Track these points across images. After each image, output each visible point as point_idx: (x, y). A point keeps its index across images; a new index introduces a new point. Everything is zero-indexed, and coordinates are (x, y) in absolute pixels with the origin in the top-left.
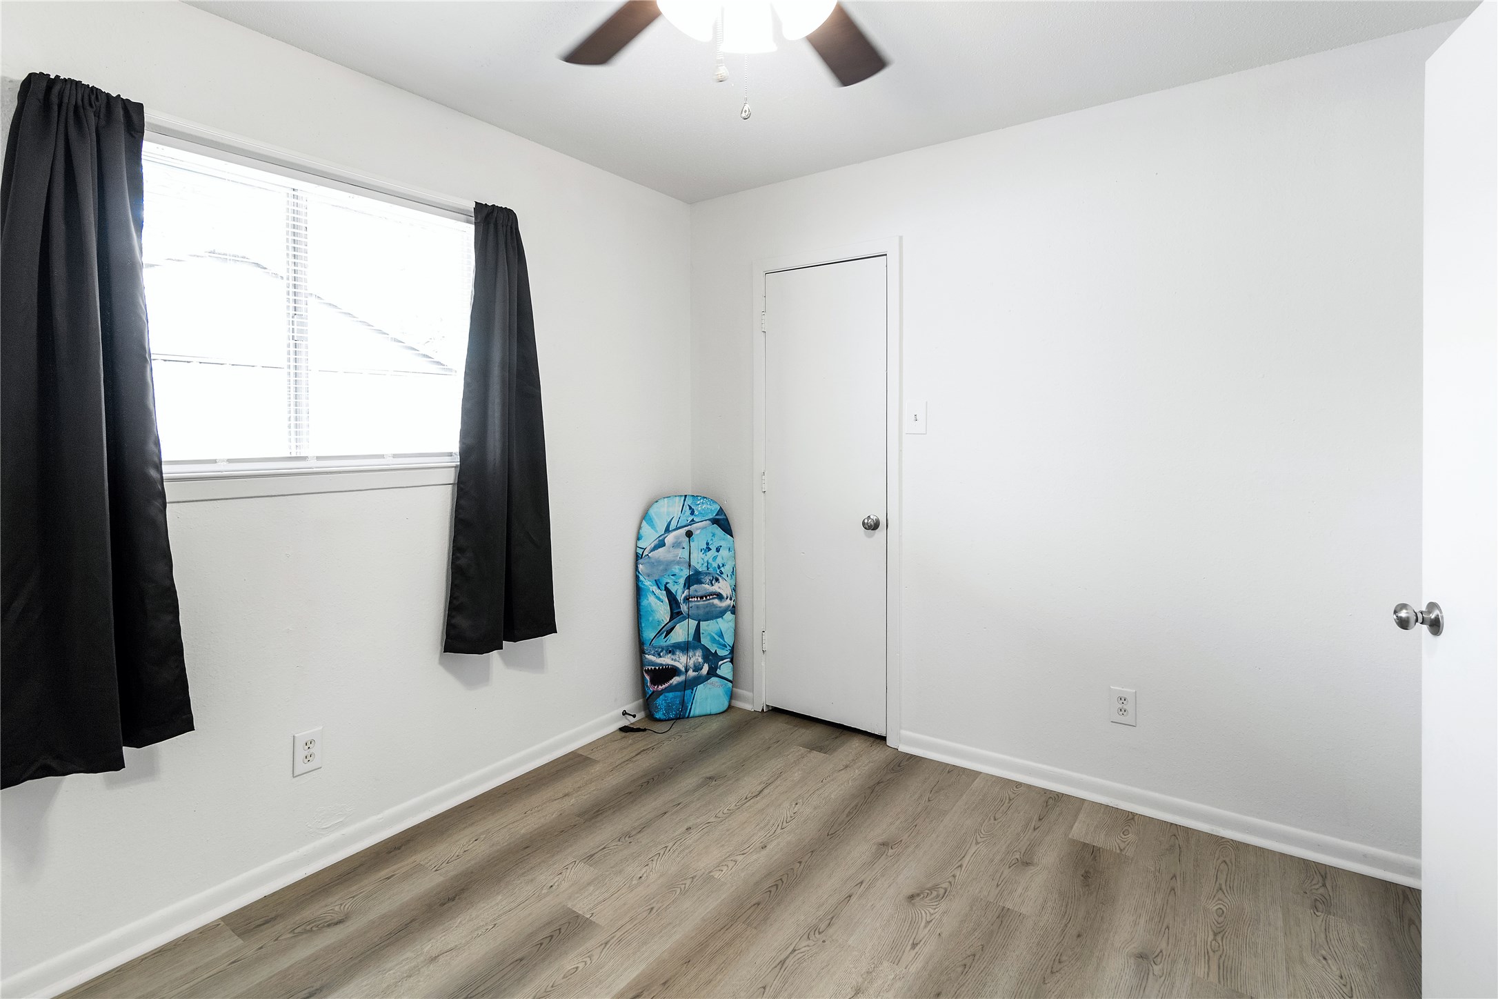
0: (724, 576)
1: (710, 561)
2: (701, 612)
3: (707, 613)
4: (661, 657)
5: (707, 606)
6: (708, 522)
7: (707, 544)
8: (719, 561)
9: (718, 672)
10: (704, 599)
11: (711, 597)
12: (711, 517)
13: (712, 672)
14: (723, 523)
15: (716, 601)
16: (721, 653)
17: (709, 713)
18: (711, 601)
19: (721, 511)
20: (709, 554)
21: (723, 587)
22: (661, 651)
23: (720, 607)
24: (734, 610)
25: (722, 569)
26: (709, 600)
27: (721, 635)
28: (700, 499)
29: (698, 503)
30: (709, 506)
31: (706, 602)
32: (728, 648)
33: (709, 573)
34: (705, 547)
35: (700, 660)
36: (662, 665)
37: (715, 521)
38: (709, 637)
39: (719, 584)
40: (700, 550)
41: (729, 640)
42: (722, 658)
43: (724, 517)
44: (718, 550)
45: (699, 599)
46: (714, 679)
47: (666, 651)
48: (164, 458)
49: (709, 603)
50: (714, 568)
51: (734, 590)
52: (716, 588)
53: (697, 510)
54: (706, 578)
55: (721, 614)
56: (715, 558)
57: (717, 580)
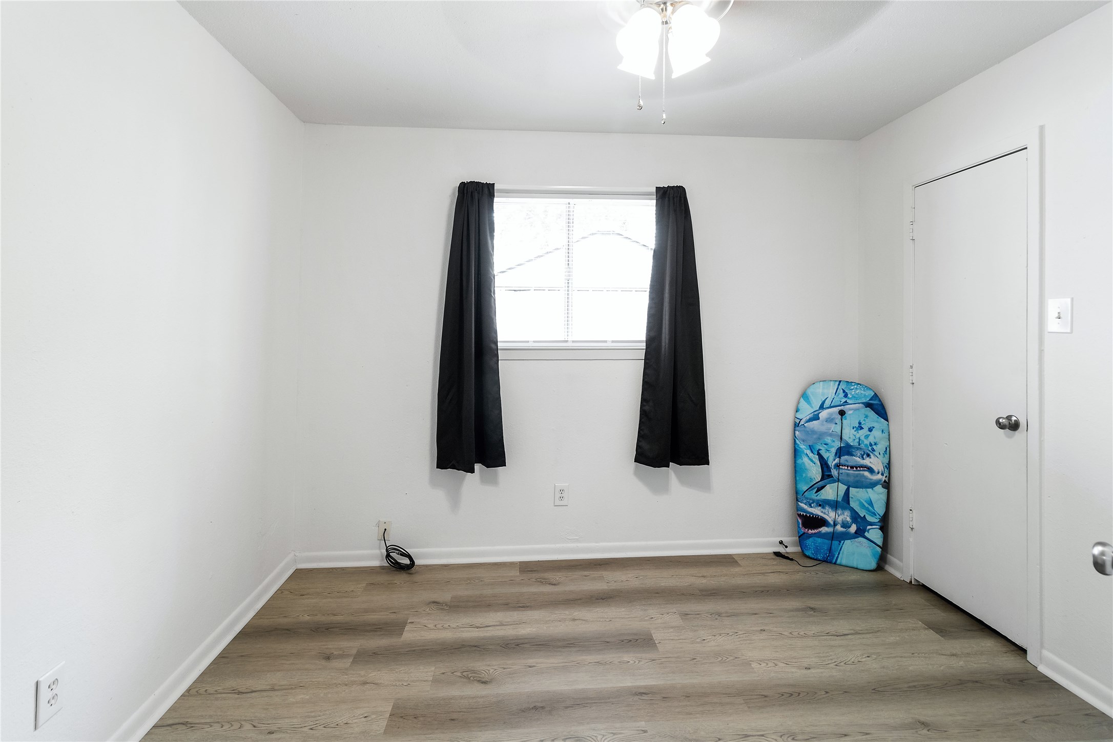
0: (876, 453)
1: (862, 438)
2: (851, 479)
3: (857, 482)
4: (811, 507)
5: (857, 476)
6: (861, 405)
7: (860, 423)
8: (871, 439)
9: (866, 534)
10: (855, 469)
11: (862, 469)
12: (864, 401)
13: (860, 533)
14: (878, 407)
15: (867, 474)
16: (870, 518)
17: (855, 566)
18: (861, 472)
19: (876, 396)
20: (861, 432)
21: (875, 462)
22: (813, 503)
23: (870, 479)
24: (887, 485)
25: (874, 447)
26: (859, 471)
27: (870, 503)
28: (854, 385)
29: (852, 388)
30: (862, 392)
31: (857, 472)
32: (878, 516)
33: (860, 448)
34: (857, 425)
35: (848, 519)
36: (812, 513)
37: (868, 405)
38: (858, 502)
39: (871, 460)
40: (852, 428)
41: (880, 509)
42: (871, 524)
43: (878, 403)
44: (870, 430)
45: (849, 468)
46: (861, 539)
47: (817, 504)
48: (499, 339)
49: (860, 474)
50: (866, 445)
51: (889, 466)
52: (867, 462)
53: (851, 394)
54: (858, 451)
55: (872, 485)
56: (867, 437)
57: (868, 455)
